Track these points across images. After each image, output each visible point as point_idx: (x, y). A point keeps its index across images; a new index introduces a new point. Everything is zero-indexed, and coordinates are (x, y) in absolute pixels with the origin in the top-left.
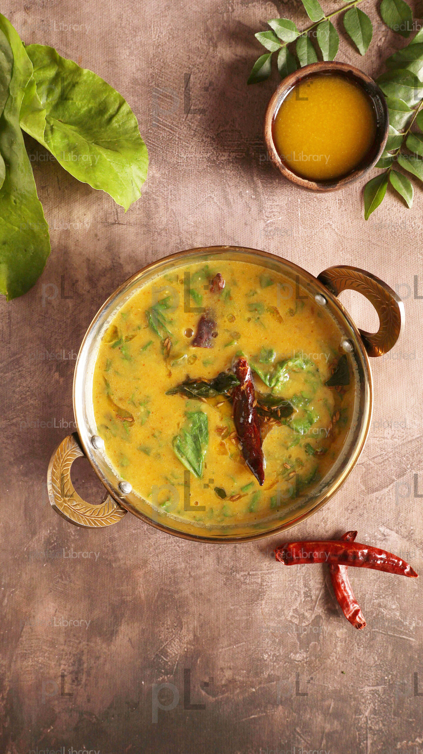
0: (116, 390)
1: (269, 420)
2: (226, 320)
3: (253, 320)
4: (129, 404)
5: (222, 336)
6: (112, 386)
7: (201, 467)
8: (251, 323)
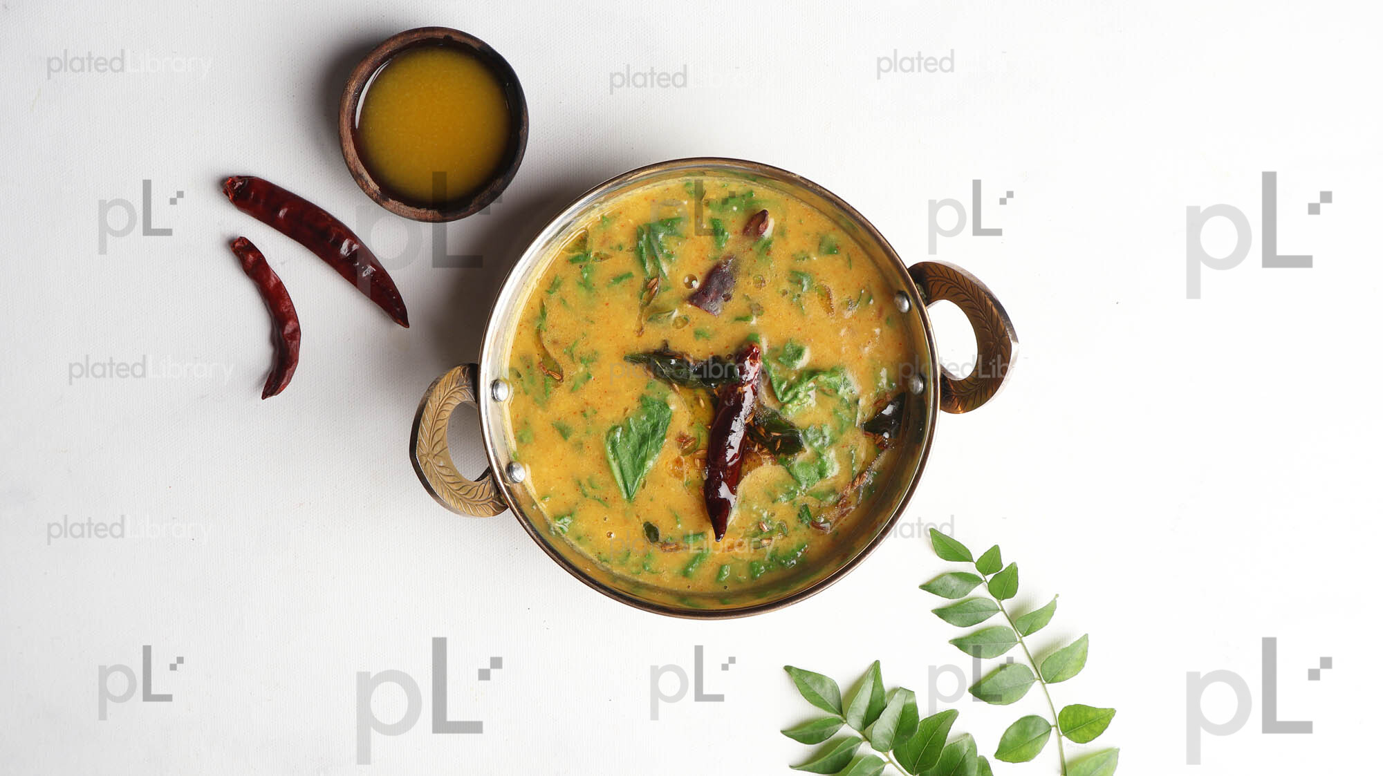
0: (553, 327)
1: (760, 450)
2: (752, 281)
3: (789, 295)
4: (565, 353)
5: (737, 304)
6: (550, 317)
7: (636, 484)
8: (785, 299)
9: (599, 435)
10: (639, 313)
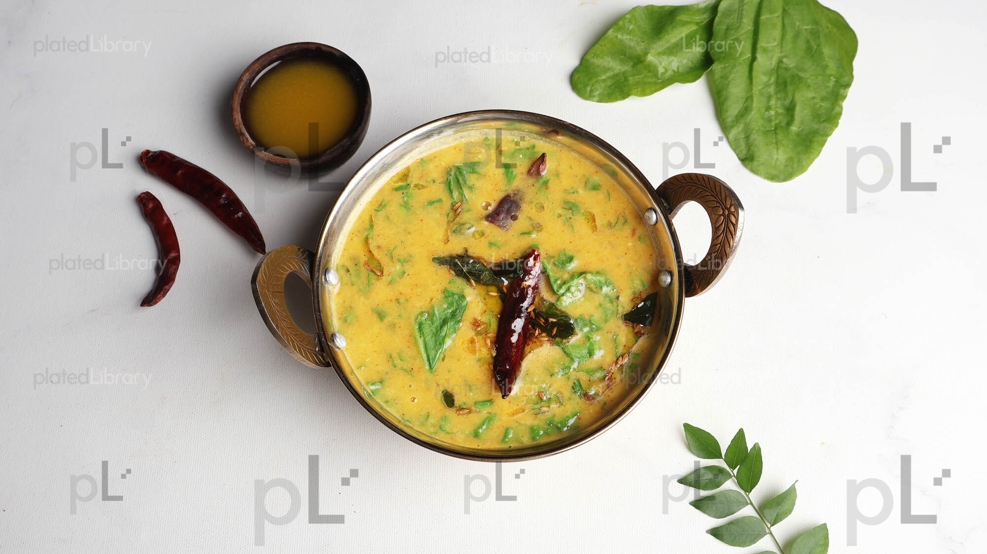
0: (378, 235)
1: (540, 334)
2: (534, 207)
3: (563, 218)
4: (386, 255)
5: (522, 223)
6: (377, 229)
7: (437, 357)
8: (560, 221)
9: (409, 318)
10: (445, 227)
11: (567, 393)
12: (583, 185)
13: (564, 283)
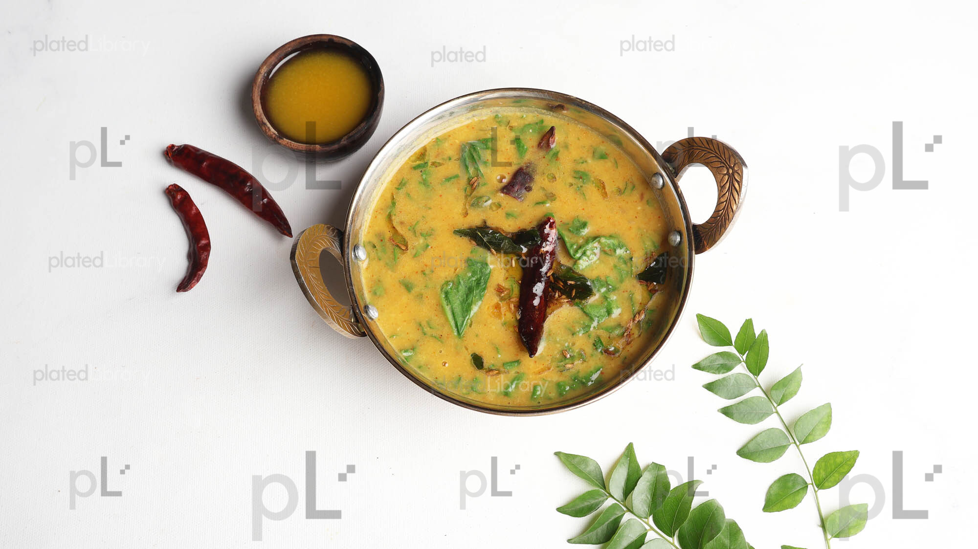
0: (401, 212)
1: (560, 296)
2: (546, 178)
3: (575, 187)
4: (409, 230)
5: (536, 194)
6: (399, 206)
7: (465, 324)
8: (572, 189)
9: (435, 288)
10: (464, 201)
11: (589, 349)
12: (592, 155)
13: (580, 247)
